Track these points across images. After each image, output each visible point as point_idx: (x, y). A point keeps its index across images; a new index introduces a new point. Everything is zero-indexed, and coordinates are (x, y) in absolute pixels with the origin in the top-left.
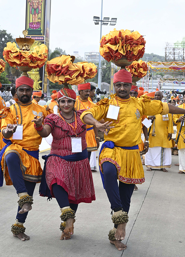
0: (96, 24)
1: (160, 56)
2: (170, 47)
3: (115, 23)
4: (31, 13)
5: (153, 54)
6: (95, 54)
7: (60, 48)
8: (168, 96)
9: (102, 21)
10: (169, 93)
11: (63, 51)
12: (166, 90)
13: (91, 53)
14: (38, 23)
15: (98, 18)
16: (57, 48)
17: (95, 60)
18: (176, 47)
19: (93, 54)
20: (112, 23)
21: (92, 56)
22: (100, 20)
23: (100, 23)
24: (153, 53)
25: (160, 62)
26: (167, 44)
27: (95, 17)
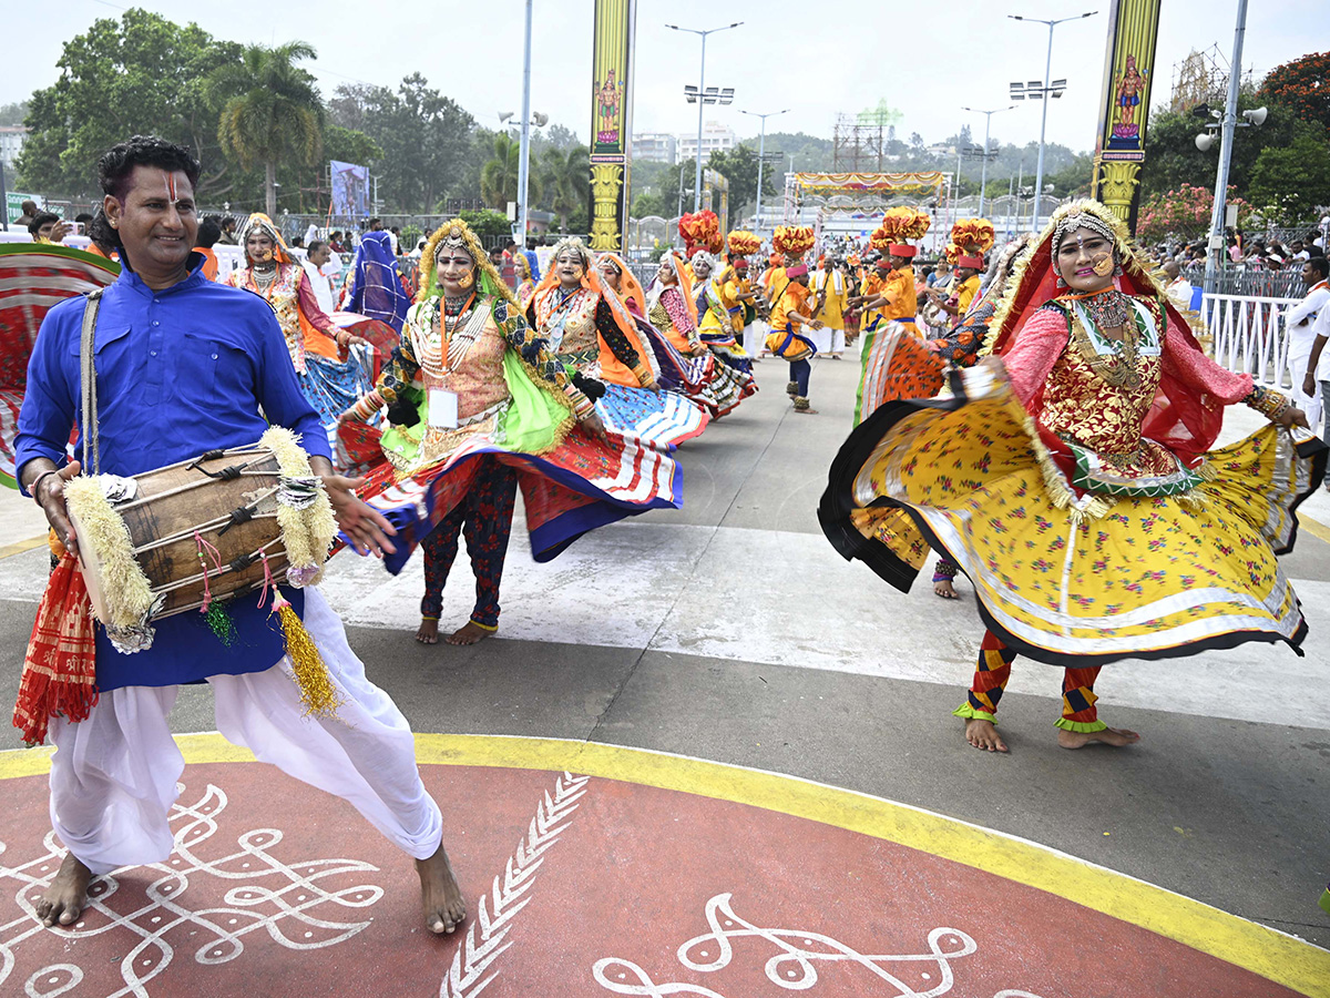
0: (689, 101)
1: (821, 139)
2: (847, 123)
3: (730, 99)
4: (600, 113)
5: (801, 133)
6: (652, 137)
7: (564, 126)
8: (839, 247)
9: (702, 95)
10: (841, 240)
11: (571, 134)
12: (835, 233)
13: (642, 135)
14: (614, 132)
15: (695, 88)
16: (556, 127)
17: (652, 154)
18: (863, 123)
19: (645, 138)
20: (723, 99)
21: (643, 142)
22: (699, 92)
23: (698, 98)
24: (802, 130)
25: (823, 174)
26: (841, 116)
27: (688, 87)
